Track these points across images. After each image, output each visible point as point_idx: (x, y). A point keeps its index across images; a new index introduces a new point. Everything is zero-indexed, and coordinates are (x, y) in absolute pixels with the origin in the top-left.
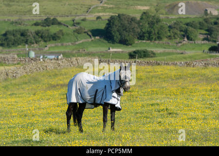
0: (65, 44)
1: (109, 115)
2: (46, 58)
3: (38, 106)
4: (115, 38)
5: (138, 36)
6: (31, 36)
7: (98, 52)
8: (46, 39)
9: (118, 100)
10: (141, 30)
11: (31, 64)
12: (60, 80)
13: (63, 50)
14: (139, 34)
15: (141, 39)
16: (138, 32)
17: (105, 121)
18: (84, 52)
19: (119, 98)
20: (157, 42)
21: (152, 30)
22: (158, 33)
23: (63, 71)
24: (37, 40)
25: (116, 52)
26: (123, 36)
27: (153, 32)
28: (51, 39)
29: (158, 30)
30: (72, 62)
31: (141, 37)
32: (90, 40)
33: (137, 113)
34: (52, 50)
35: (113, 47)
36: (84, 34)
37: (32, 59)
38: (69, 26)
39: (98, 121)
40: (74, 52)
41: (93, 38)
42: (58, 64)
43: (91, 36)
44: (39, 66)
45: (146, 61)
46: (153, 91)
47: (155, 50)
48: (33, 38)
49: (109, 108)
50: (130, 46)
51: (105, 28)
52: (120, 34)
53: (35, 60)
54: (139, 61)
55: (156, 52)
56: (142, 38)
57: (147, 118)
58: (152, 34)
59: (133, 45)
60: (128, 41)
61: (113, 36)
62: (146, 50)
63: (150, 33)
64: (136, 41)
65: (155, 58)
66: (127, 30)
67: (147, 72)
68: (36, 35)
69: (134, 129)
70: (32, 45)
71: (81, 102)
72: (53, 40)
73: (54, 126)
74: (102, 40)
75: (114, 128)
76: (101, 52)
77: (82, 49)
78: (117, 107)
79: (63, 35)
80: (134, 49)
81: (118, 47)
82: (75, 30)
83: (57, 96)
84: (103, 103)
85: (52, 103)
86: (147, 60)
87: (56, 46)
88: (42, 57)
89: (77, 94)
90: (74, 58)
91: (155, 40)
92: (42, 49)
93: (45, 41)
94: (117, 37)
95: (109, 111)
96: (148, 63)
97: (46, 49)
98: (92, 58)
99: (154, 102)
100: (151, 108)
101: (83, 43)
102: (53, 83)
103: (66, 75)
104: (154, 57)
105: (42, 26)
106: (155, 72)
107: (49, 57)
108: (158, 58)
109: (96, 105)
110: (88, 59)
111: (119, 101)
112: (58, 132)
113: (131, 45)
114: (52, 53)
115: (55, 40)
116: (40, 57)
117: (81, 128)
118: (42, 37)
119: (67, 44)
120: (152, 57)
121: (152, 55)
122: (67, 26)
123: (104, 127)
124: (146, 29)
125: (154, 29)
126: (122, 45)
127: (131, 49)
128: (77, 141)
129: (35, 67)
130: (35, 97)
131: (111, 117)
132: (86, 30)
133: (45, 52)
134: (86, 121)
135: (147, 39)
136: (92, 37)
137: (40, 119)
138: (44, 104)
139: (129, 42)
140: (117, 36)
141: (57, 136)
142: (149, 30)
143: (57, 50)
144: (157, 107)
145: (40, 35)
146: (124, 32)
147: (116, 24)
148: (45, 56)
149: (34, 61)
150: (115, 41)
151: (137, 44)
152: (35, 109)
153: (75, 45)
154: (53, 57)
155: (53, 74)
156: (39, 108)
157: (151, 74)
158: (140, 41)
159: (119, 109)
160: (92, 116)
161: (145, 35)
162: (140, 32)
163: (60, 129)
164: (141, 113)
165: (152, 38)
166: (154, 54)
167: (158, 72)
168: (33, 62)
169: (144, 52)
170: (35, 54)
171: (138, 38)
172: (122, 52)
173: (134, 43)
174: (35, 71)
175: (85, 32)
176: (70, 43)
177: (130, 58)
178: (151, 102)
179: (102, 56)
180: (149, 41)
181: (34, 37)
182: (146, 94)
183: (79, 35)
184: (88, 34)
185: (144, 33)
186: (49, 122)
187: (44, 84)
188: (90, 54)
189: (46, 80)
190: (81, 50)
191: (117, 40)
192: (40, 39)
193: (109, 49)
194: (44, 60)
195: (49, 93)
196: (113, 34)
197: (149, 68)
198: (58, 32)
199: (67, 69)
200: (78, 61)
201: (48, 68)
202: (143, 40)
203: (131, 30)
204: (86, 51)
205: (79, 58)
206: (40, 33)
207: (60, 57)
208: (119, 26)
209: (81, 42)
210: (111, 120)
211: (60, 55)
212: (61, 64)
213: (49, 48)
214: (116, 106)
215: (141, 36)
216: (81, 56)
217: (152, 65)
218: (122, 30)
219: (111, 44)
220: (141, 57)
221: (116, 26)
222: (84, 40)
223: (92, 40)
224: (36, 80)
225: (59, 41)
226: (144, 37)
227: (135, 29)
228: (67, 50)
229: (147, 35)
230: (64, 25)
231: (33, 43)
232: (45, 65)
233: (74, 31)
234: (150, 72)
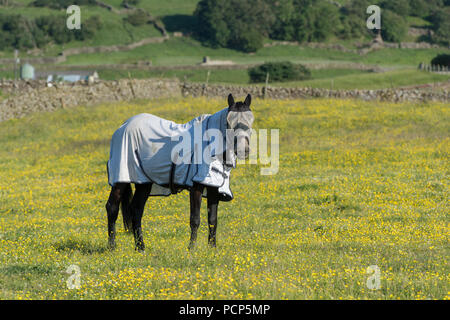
0: (104, 48)
1: (203, 211)
2: (60, 80)
3: (42, 190)
4: (218, 35)
5: (271, 32)
6: (27, 30)
7: (179, 68)
8: (60, 38)
9: (224, 176)
10: (278, 18)
11: (27, 95)
12: (93, 131)
13: (98, 62)
14: (272, 27)
15: (276, 39)
16: (270, 22)
17: (194, 224)
18: (146, 68)
19: (228, 174)
20: (313, 45)
21: (303, 17)
22: (316, 25)
23: (100, 110)
24: (40, 39)
25: (219, 67)
26: (237, 31)
27: (305, 22)
28: (73, 37)
29: (317, 18)
30: (119, 91)
31: (277, 34)
32: (161, 40)
33: (267, 206)
34: (74, 64)
35: (213, 57)
36: (146, 27)
37: (28, 83)
38: (113, 9)
39: (178, 224)
40: (125, 66)
41: (168, 36)
42: (88, 94)
43: (162, 32)
44: (45, 99)
45: (288, 89)
46: (304, 157)
47: (308, 63)
48: (30, 35)
49: (205, 193)
50: (252, 54)
51: (194, 13)
52: (229, 27)
53: (34, 84)
54: (273, 89)
55: (311, 69)
56: (280, 36)
57: (291, 217)
58: (301, 27)
59: (259, 51)
60: (247, 42)
61: (215, 31)
62: (288, 63)
63: (297, 24)
64: (267, 43)
65: (309, 82)
66: (246, 16)
67: (290, 113)
68: (37, 29)
69: (260, 241)
70: (29, 52)
71: (140, 182)
72: (77, 38)
73: (78, 236)
74: (188, 39)
75: (214, 241)
76: (185, 68)
77: (143, 59)
78: (222, 194)
79: (99, 28)
80: (261, 61)
81: (224, 57)
82: (126, 16)
83: (86, 167)
84: (191, 184)
85: (75, 183)
86: (290, 85)
87: (85, 54)
88: (50, 78)
89: (131, 162)
90: (125, 82)
91: (309, 41)
92: (52, 61)
93: (59, 42)
94: (223, 34)
95: (204, 202)
96: (293, 94)
97: (61, 59)
98: (165, 82)
99: (306, 181)
100: (299, 194)
101: (144, 46)
102: (76, 137)
103: (105, 118)
104: (308, 79)
105: (52, 7)
106: (309, 113)
107: (67, 78)
108: (316, 81)
109: (174, 188)
110: (155, 84)
111: (227, 181)
112: (87, 250)
113: (254, 51)
114: (73, 70)
115: (82, 39)
116: (46, 78)
117: (140, 239)
118: (51, 33)
119: (109, 48)
120: (301, 79)
121: (302, 75)
122: (109, 9)
123: (192, 239)
124: (290, 14)
125: (307, 16)
126: (234, 52)
127: (254, 61)
128: (131, 271)
129: (35, 101)
130: (34, 170)
131: (209, 215)
132: (152, 17)
133: (58, 68)
134: (151, 224)
135: (289, 36)
136: (165, 32)
137: (47, 220)
138: (56, 185)
139: (250, 45)
140: (222, 31)
141: (85, 259)
142: (295, 17)
143: (85, 63)
144: (313, 193)
145: (46, 27)
146: (240, 21)
147: (222, 4)
148: (59, 77)
149: (34, 88)
150: (218, 43)
151: (268, 49)
152: (34, 198)
153: (129, 50)
154: (76, 78)
155: (76, 116)
156: (44, 195)
157: (300, 117)
158: (275, 43)
159: (228, 198)
160: (165, 213)
161: (286, 28)
162: (276, 23)
163: (93, 242)
164: (278, 206)
165: (303, 36)
166: (306, 73)
167: (315, 113)
168: (30, 89)
169: (285, 67)
170: (36, 72)
171: (270, 37)
172: (235, 67)
173: (261, 46)
174: (35, 109)
175: (149, 22)
176: (114, 47)
177: (250, 83)
178: (301, 182)
179: (189, 76)
180: (296, 44)
181: (34, 34)
182: (288, 163)
183: (136, 29)
184: (156, 26)
185: (284, 24)
186: (68, 227)
187: (55, 141)
188: (160, 73)
189: (60, 132)
190: (140, 62)
191: (224, 40)
192: (47, 37)
193: (205, 61)
194: (55, 86)
195: (68, 160)
196: (214, 26)
197: (296, 104)
198: (87, 21)
199: (107, 105)
200: (134, 87)
201: (65, 102)
202: (283, 39)
203: (255, 18)
204: (151, 65)
205: (136, 80)
206: (46, 24)
207: (92, 79)
208: (228, 9)
209: (140, 44)
210: (209, 222)
211: (92, 74)
212: (95, 94)
213: (68, 57)
214: (220, 190)
215: (277, 32)
216: (140, 77)
217: (303, 97)
218: (233, 18)
219: (209, 49)
220: (276, 80)
221: (220, 7)
222: (147, 38)
223: (165, 41)
224: (37, 131)
225: (91, 42)
226: (284, 32)
227: (264, 15)
228: (109, 63)
229: (292, 28)
230: (103, 6)
231: (31, 47)
232: (58, 95)
233: (124, 19)
234: (297, 113)
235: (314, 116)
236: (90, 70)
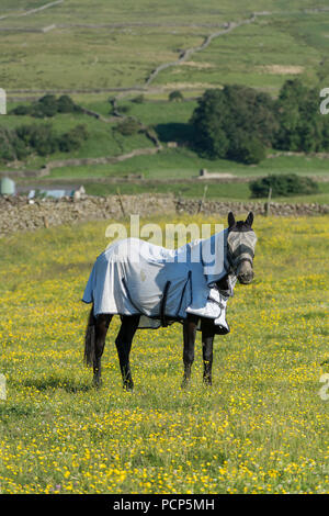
0: (91, 160)
1: (198, 342)
2: (43, 195)
3: (22, 320)
4: (216, 145)
5: (275, 141)
6: (6, 140)
7: (174, 181)
8: (43, 149)
9: (221, 306)
10: (283, 127)
11: (6, 213)
12: (79, 252)
13: (84, 175)
14: (276, 136)
15: (280, 149)
16: (274, 131)
17: (188, 360)
18: (137, 182)
19: (224, 303)
20: (321, 155)
21: (309, 125)
22: (324, 133)
23: (87, 229)
24: (21, 150)
25: (217, 180)
26: (237, 141)
27: (313, 130)
28: (57, 148)
29: (325, 126)
30: (107, 208)
31: (282, 144)
32: (153, 150)
33: (269, 337)
34: (59, 177)
35: (211, 170)
36: (138, 136)
37: (7, 200)
38: (101, 117)
39: (171, 358)
40: (114, 180)
41: (161, 147)
42: (74, 212)
43: (155, 142)
44: (26, 217)
45: (294, 206)
46: (311, 281)
47: (315, 175)
48: (10, 146)
49: (199, 327)
50: (253, 166)
51: (190, 120)
52: (228, 136)
53: (14, 201)
54: (277, 205)
55: (319, 181)
56: (284, 146)
57: (294, 349)
58: (308, 136)
59: (262, 163)
60: (248, 153)
61: (212, 140)
62: (294, 175)
63: (303, 132)
64: (270, 154)
65: (318, 196)
66: (247, 125)
67: (296, 232)
68: (18, 139)
69: (262, 378)
70: (9, 165)
71: (128, 313)
72: (61, 150)
73: (61, 371)
74: (184, 150)
75: (209, 378)
76: (180, 181)
77: (134, 172)
78: (218, 326)
79: (86, 139)
80: (264, 174)
81: (223, 169)
82: (115, 125)
83: (71, 293)
84: (185, 316)
85: (58, 311)
86: (296, 201)
87: (70, 167)
88: (32, 194)
89: (117, 293)
90: (114, 198)
91: (317, 150)
92: (34, 174)
93: (41, 154)
94: (222, 145)
95: (199, 334)
96: (299, 211)
97: (44, 173)
98: (158, 197)
99: (313, 309)
100: (304, 324)
101: (135, 157)
102: (60, 260)
103: (92, 239)
104: (315, 193)
105: (33, 115)
106: (317, 232)
107: (50, 193)
108: (323, 196)
110: (147, 200)
111: (224, 311)
112: (71, 388)
113: (256, 162)
114: (57, 185)
115: (67, 151)
116: (27, 194)
117: (129, 377)
118: (33, 143)
119: (97, 160)
120: (308, 193)
121: (309, 188)
122: (97, 117)
123: (185, 376)
124: (295, 122)
125: (314, 124)
126: (234, 163)
127: (256, 174)
128: (117, 413)
129: (15, 221)
130: (14, 297)
131: (204, 349)
132: (143, 127)
133: (41, 183)
134: (141, 357)
135: (295, 147)
136: (158, 142)
137: (28, 354)
138: (37, 314)
139: (252, 156)
140: (221, 141)
141: (69, 398)
142: (301, 125)
143: (70, 177)
144: (319, 322)
145: (28, 138)
146: (240, 130)
147: (219, 111)
148: (42, 192)
149: (14, 205)
150: (216, 153)
151: (271, 160)
152: (14, 328)
153: (118, 163)
154: (60, 194)
155: (60, 237)
156: (24, 325)
157: (306, 237)
158: (279, 153)
159: (224, 331)
160: (157, 347)
161: (292, 137)
162: (280, 132)
163: (77, 379)
164: (281, 337)
165: (310, 146)
166: (313, 187)
167: (323, 232)
168: (10, 206)
169: (290, 181)
170: (17, 186)
171: (274, 147)
172: (235, 180)
173: (264, 157)
174: (15, 229)
175: (141, 132)
176: (103, 159)
177: (252, 198)
178: (306, 310)
179: (184, 190)
180: (302, 154)
181: (14, 144)
182: (293, 288)
183: (126, 139)
184: (148, 136)
185: (288, 133)
186: (50, 361)
187: (37, 263)
188: (153, 187)
189: (43, 253)
190: (130, 175)
191: (222, 151)
192: (28, 149)
193: (202, 173)
194: (37, 203)
195: (51, 285)
196: (212, 135)
197: (301, 222)
198: (73, 131)
199: (95, 224)
200: (124, 204)
201: (48, 221)
202: (287, 150)
203: (257, 126)
204: (143, 178)
205: (125, 196)
206: (28, 133)
207: (78, 195)
208: (227, 117)
209: (130, 155)
210: (204, 358)
211: (78, 189)
212: (81, 212)
213: (52, 170)
214: (216, 322)
215: (281, 142)
216: (131, 192)
217: (310, 215)
218: (234, 125)
219: (207, 161)
220: (281, 194)
221: (218, 114)
222: (136, 150)
223: (159, 152)
224: (17, 253)
225: (77, 153)
226: (289, 142)
227: (267, 123)
228: (96, 176)
229: (297, 137)
230: (89, 113)
231: (11, 159)
232: (41, 214)
233: (114, 129)
234: (303, 232)
235: (321, 235)
236: (76, 185)
